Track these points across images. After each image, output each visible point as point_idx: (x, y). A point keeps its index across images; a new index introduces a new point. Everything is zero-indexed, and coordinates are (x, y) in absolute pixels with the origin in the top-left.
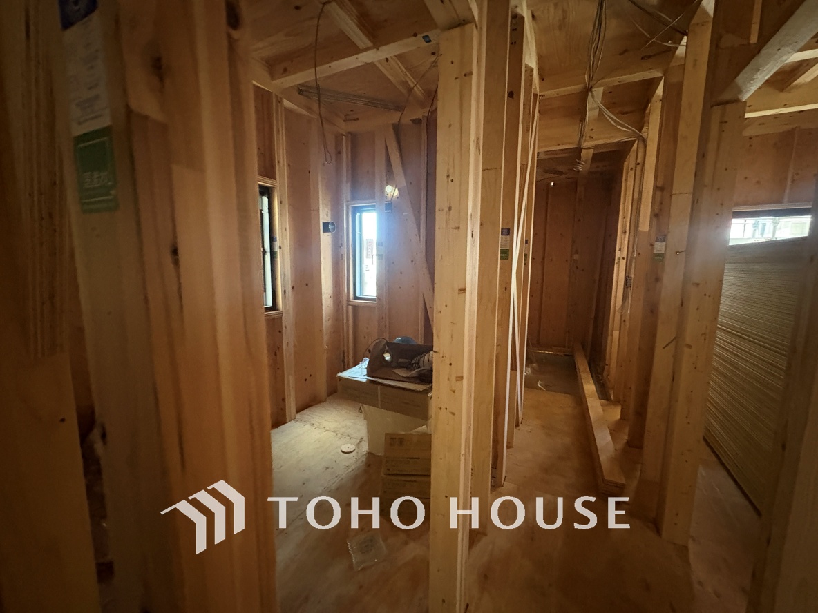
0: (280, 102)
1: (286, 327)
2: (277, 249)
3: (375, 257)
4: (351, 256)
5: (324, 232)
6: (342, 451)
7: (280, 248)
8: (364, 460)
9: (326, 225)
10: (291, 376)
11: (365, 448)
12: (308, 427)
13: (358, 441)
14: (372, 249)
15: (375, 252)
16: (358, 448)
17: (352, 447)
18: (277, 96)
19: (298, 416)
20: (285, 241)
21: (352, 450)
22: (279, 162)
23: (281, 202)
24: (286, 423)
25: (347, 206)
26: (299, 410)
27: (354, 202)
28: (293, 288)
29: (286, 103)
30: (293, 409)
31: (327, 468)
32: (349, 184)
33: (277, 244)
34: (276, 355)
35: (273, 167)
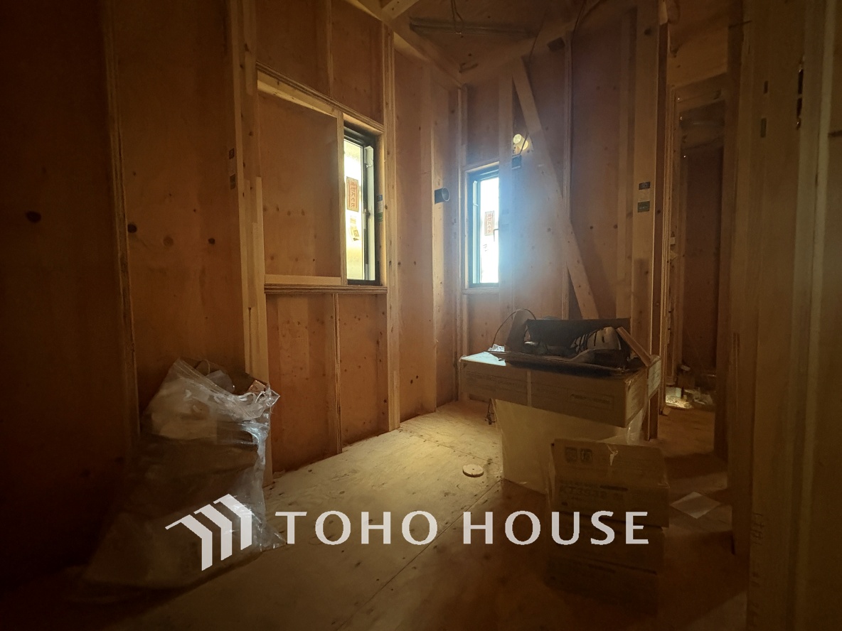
0: (389, 34)
1: (391, 308)
2: (382, 210)
4: (466, 234)
5: (436, 202)
6: (464, 472)
7: (386, 207)
8: (500, 488)
9: (438, 193)
10: (395, 372)
11: (498, 471)
12: (415, 439)
13: (486, 463)
14: (493, 224)
16: (488, 471)
17: (478, 469)
18: (386, 28)
19: (403, 425)
20: (392, 200)
21: (479, 473)
22: (387, 104)
23: (388, 153)
24: (387, 431)
25: (463, 173)
26: (405, 418)
27: (472, 166)
28: (399, 264)
29: (397, 38)
30: (397, 417)
31: (446, 494)
32: (464, 146)
33: (383, 203)
34: (378, 343)
35: (380, 111)
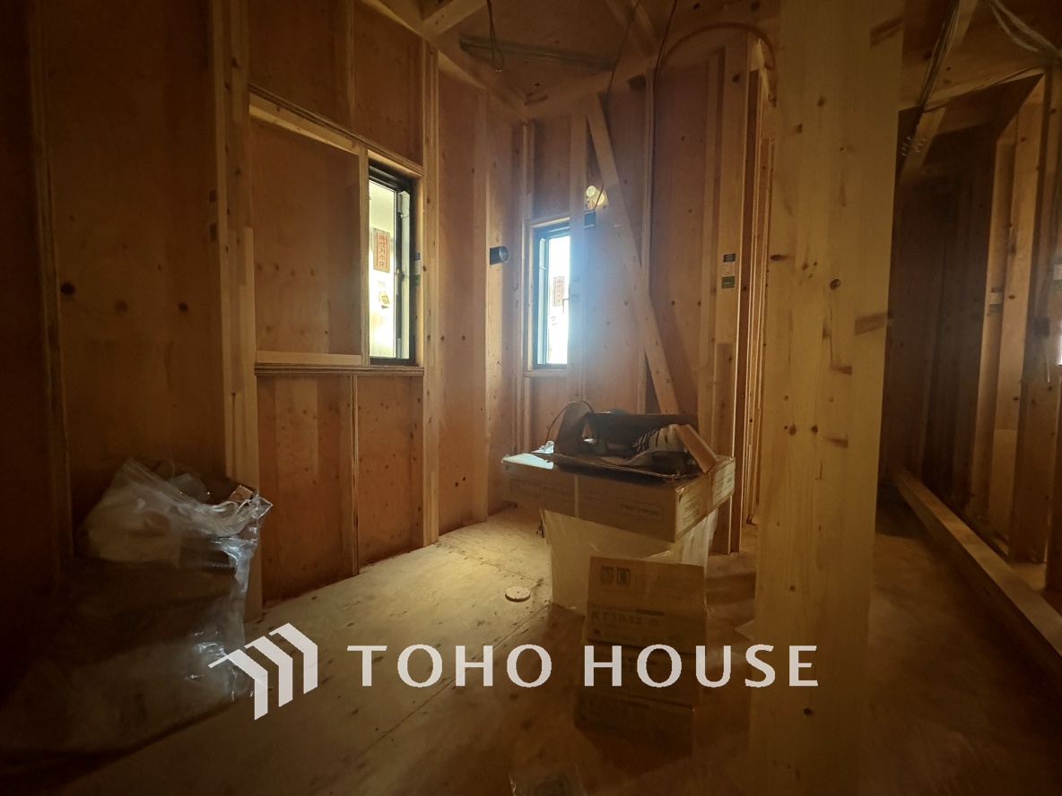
3: (566, 302)
6: (507, 597)
14: (562, 292)
15: (566, 295)
18: (428, 45)
22: (428, 140)
27: (538, 220)
